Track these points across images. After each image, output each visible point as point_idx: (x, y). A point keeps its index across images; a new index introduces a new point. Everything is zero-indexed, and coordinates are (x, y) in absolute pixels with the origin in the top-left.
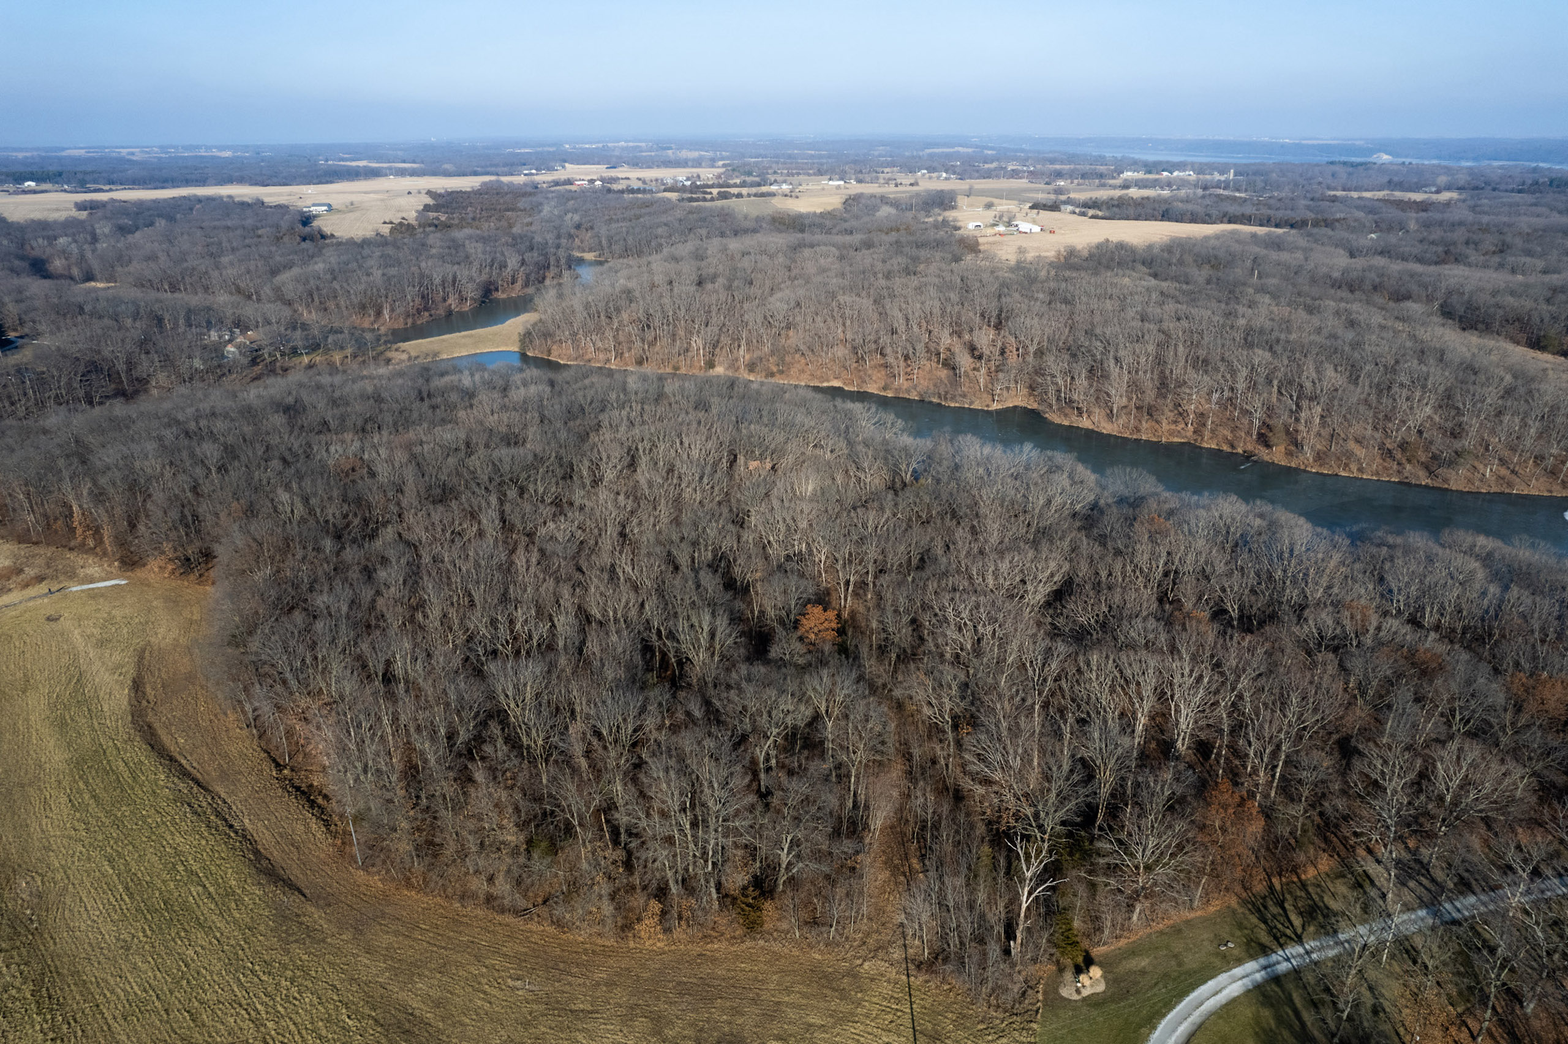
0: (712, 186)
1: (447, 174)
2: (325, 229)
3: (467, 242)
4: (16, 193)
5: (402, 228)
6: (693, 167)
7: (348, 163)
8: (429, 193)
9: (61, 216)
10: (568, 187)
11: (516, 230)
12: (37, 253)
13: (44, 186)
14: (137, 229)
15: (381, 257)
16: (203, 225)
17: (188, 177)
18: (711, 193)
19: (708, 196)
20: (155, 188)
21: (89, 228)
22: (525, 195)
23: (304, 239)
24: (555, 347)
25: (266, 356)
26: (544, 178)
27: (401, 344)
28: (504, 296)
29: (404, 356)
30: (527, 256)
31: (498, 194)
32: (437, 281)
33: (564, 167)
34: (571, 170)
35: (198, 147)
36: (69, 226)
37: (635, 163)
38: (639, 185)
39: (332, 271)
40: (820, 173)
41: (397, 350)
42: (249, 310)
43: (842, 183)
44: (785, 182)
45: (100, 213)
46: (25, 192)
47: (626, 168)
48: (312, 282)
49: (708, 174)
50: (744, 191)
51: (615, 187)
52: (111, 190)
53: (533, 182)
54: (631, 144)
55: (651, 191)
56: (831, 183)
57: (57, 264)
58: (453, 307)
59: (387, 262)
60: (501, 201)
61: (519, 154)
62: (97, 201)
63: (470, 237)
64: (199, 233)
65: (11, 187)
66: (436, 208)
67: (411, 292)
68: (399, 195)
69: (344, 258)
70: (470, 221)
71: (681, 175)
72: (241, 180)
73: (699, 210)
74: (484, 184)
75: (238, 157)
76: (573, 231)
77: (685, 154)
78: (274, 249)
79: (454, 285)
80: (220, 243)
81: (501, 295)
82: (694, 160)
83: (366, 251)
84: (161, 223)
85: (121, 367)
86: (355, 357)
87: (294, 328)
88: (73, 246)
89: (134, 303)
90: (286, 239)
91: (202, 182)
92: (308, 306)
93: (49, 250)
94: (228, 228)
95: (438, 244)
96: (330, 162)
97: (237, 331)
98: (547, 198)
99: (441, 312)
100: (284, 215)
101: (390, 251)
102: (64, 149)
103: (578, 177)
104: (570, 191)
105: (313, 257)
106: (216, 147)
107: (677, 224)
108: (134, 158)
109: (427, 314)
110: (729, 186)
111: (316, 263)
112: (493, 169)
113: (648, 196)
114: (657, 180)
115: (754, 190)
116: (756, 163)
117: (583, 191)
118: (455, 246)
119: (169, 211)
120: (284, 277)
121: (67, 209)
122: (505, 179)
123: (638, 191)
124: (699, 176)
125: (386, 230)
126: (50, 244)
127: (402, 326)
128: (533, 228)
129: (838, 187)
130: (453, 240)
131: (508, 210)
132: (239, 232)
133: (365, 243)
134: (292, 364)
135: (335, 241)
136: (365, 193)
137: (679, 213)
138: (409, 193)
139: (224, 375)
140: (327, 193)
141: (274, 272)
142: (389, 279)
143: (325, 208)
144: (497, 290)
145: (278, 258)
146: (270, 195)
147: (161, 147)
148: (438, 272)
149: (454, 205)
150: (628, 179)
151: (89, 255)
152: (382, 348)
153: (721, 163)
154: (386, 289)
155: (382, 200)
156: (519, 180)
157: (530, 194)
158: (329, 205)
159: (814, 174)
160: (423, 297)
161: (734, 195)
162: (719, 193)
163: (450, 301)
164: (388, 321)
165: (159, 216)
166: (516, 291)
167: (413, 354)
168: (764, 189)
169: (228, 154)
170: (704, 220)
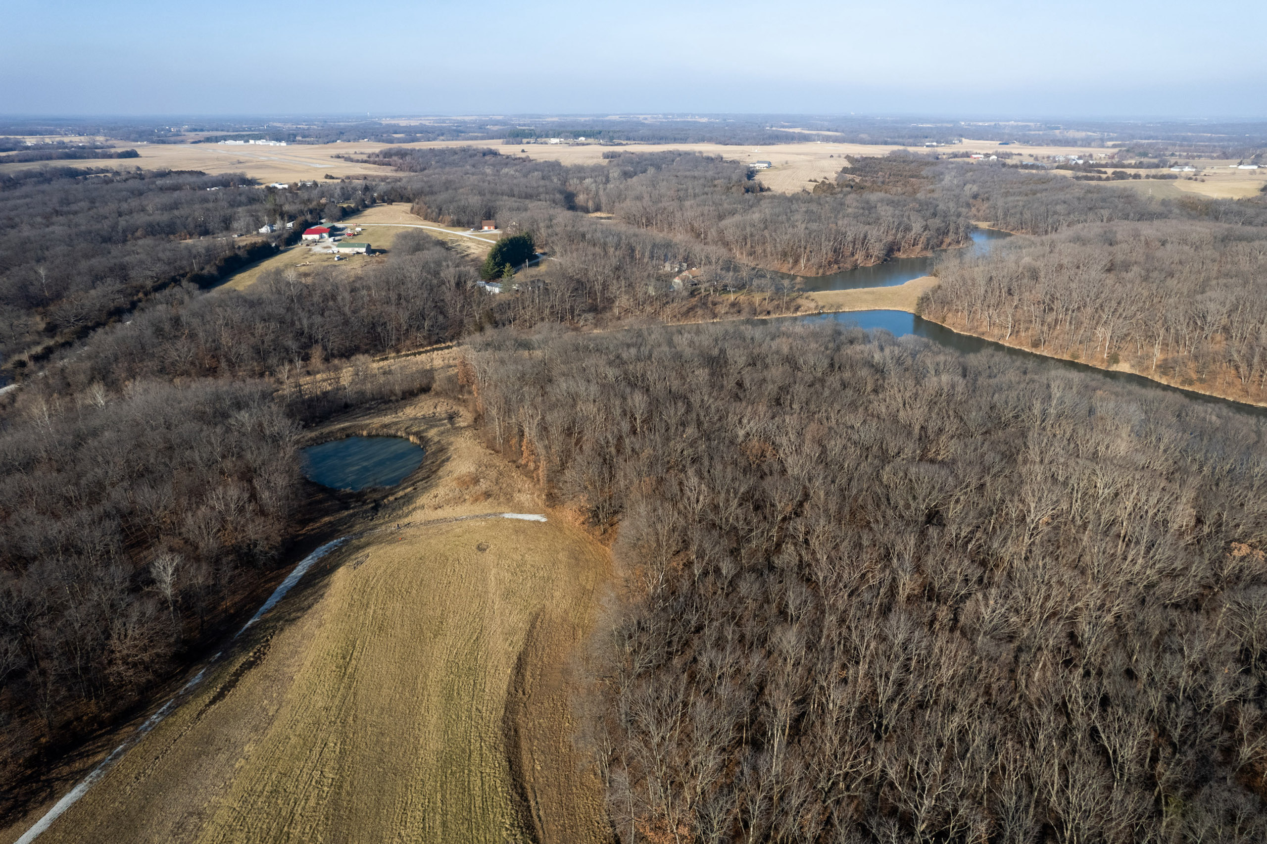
0: (1106, 166)
1: (863, 142)
2: (763, 182)
3: (879, 205)
4: (573, 145)
5: (824, 187)
6: (1082, 146)
7: (787, 130)
8: (848, 157)
9: (590, 162)
10: (967, 159)
11: (920, 196)
12: (571, 189)
13: (590, 140)
14: (635, 174)
15: (806, 212)
16: (679, 174)
17: (677, 136)
18: (1105, 173)
19: (1104, 176)
20: (654, 144)
21: (606, 172)
22: (927, 164)
23: (747, 191)
24: (950, 315)
25: (703, 290)
26: (944, 150)
27: (811, 293)
28: (904, 256)
29: (813, 305)
30: (930, 222)
31: (904, 162)
32: (850, 239)
33: (960, 141)
34: (966, 145)
35: (687, 115)
36: (596, 171)
37: (1026, 141)
38: (1031, 161)
39: (765, 221)
40: (1226, 156)
41: (807, 298)
42: (698, 248)
43: (1255, 167)
44: (1186, 164)
45: (615, 161)
46: (578, 144)
47: (1017, 145)
48: (748, 229)
49: (1100, 154)
50: (1142, 172)
51: (1009, 161)
52: (627, 144)
53: (934, 153)
54: (1020, 124)
55: (1043, 168)
56: (1241, 167)
57: (581, 199)
58: (859, 262)
59: (811, 217)
60: (907, 168)
61: (922, 128)
62: (616, 152)
63: (882, 201)
64: (674, 180)
65: (571, 141)
66: (852, 171)
67: (827, 248)
68: (823, 157)
69: (777, 210)
70: (879, 184)
71: (1073, 154)
72: (710, 140)
73: (1099, 190)
74: (893, 152)
75: (711, 122)
76: (971, 201)
77: (1072, 134)
78: (724, 197)
79: (863, 243)
80: (687, 190)
81: (901, 255)
82: (1082, 140)
83: (795, 206)
84: (651, 171)
85: (598, 287)
86: (772, 300)
87: (728, 270)
88: (593, 185)
89: (619, 235)
90: (734, 189)
91: (684, 140)
92: (741, 248)
93: (579, 187)
94: (695, 177)
95: (855, 204)
96: (774, 129)
97: (685, 265)
98: (947, 168)
99: (848, 266)
100: (736, 169)
101: (814, 207)
102: (608, 115)
103: (975, 151)
104: (968, 163)
105: (752, 207)
106: (698, 115)
107: (1076, 203)
108: (646, 122)
109: (836, 266)
110: (1124, 166)
111: (753, 212)
112: (900, 140)
113: (1043, 172)
114: (1048, 157)
115: (1153, 171)
116: (1150, 145)
117: (980, 164)
118: (870, 207)
119: (657, 162)
120: (727, 222)
121: (597, 158)
122: (911, 149)
123: (1032, 167)
124: (1091, 156)
125: (810, 187)
126: (581, 182)
127: (813, 275)
128: (936, 195)
129: (1253, 172)
130: (867, 202)
131: (912, 177)
132: (702, 181)
133: (794, 198)
134: (720, 300)
135: (769, 193)
136: (798, 154)
137: (1078, 192)
138: (832, 156)
139: (667, 303)
140: (768, 153)
141: (721, 217)
142: (810, 234)
143: (766, 165)
144: (899, 250)
145: (726, 206)
146: (728, 152)
147: (664, 114)
148: (852, 230)
149: (867, 169)
150: (1021, 155)
151: (601, 192)
152: (795, 294)
153: (1110, 143)
154: (807, 242)
155: (810, 161)
156: (923, 150)
157: (933, 164)
158: (770, 163)
159: (1218, 157)
160: (835, 252)
161: (1130, 175)
162: (1114, 173)
163: (856, 257)
164: (804, 269)
165: (651, 165)
166: (916, 253)
167: (821, 304)
168: (1165, 171)
169: (705, 120)
170: (1104, 200)
